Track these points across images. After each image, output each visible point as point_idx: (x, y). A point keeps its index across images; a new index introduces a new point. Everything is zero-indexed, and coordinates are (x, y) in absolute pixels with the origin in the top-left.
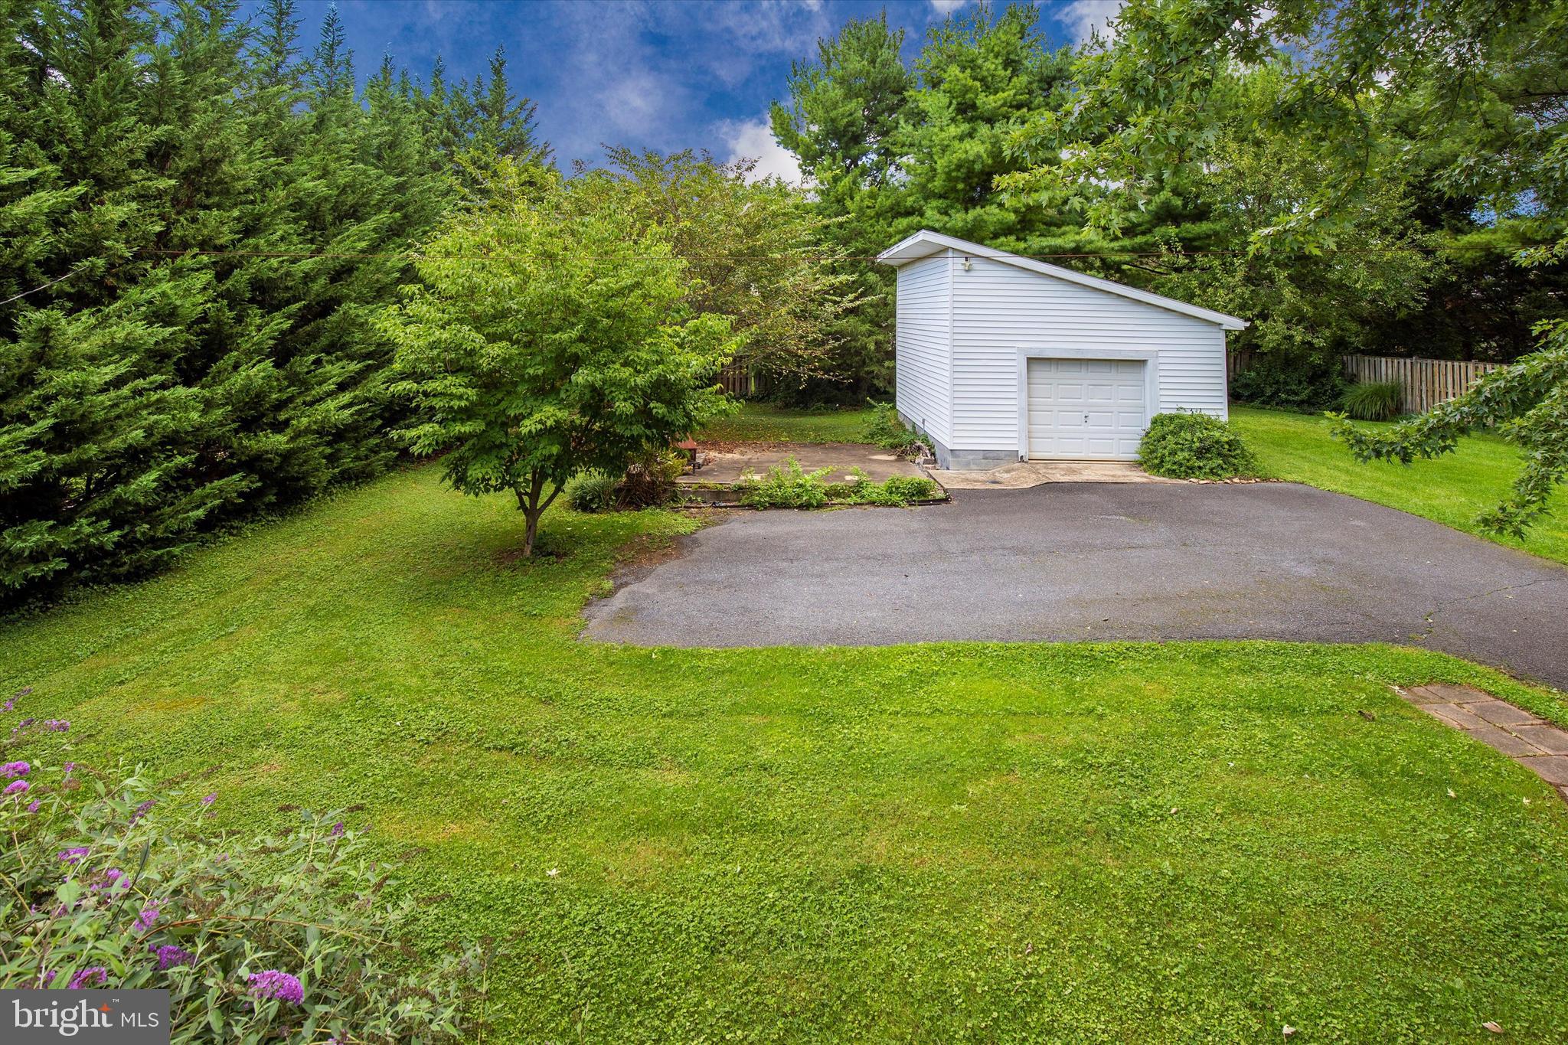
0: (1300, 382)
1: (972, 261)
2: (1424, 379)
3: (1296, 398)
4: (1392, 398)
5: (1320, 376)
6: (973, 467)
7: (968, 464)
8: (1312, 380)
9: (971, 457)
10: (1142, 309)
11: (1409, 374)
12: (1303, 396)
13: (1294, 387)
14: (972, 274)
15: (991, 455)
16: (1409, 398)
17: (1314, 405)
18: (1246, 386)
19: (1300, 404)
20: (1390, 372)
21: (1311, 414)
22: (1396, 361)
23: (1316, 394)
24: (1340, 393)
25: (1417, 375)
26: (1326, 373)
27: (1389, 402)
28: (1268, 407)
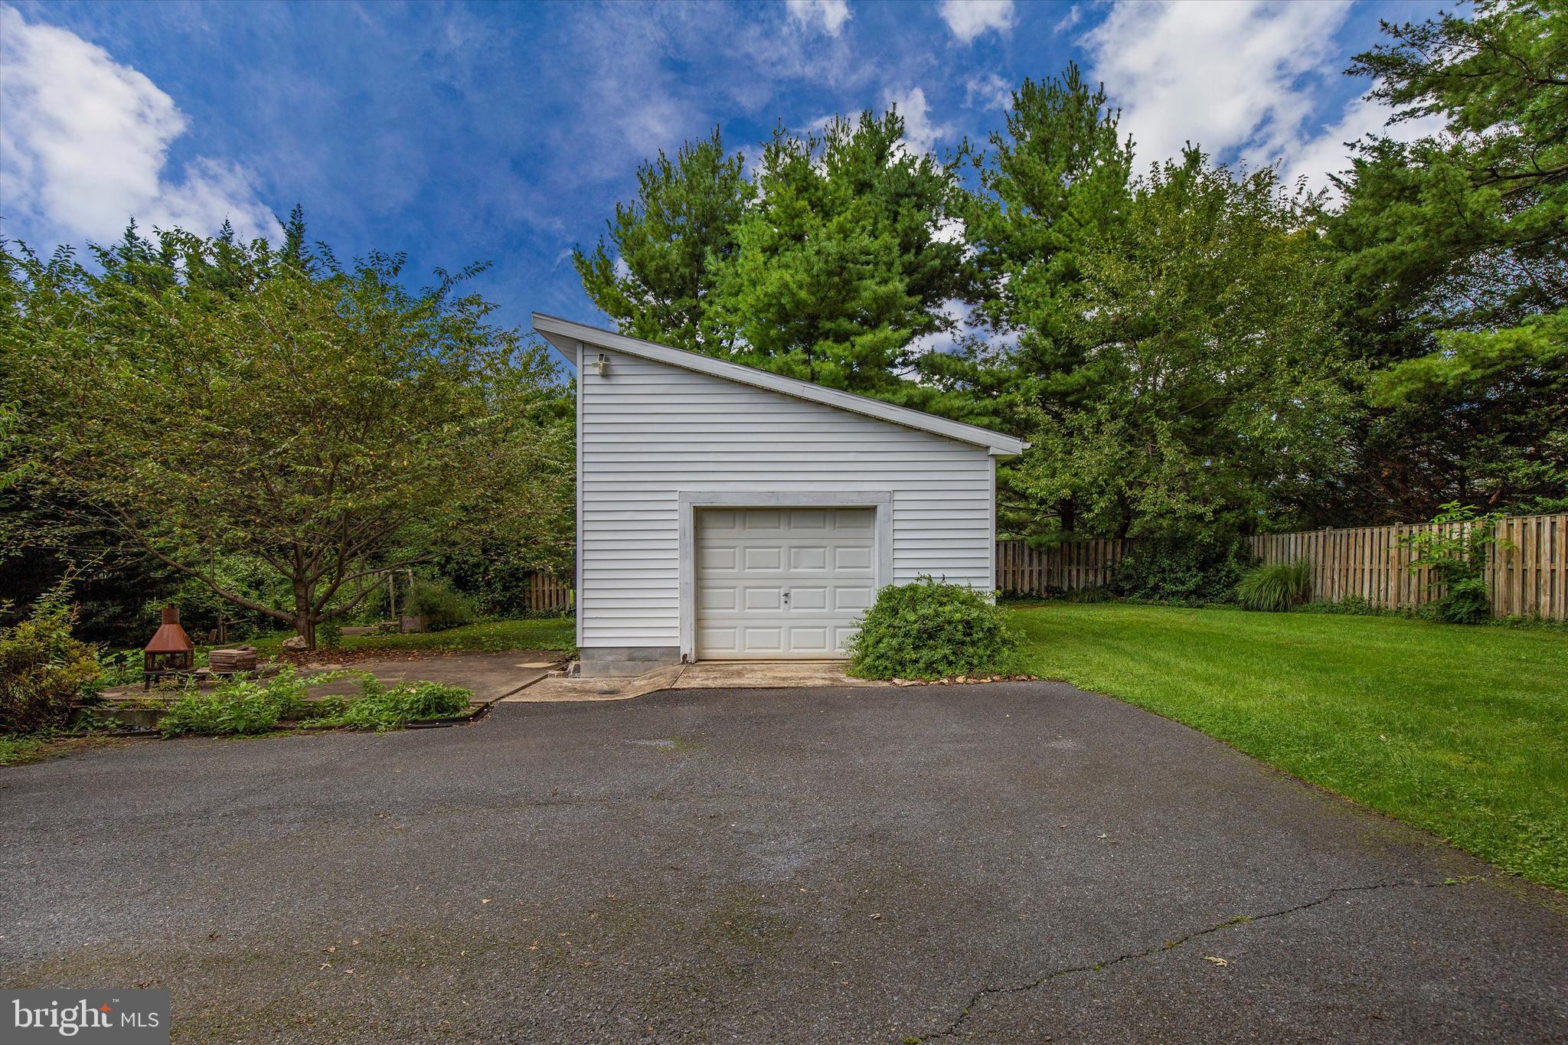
0: (1189, 569)
1: (615, 361)
2: (1337, 555)
3: (1181, 588)
4: (1298, 584)
5: (1216, 561)
6: (613, 672)
7: (606, 668)
8: (1203, 567)
9: (609, 658)
10: (870, 427)
11: (1320, 550)
12: (1191, 585)
13: (1180, 575)
14: (614, 381)
15: (639, 654)
16: (1319, 580)
17: (1205, 596)
18: (1128, 577)
19: (1187, 595)
20: (1299, 550)
21: (1200, 607)
22: (1306, 536)
23: (1207, 582)
24: (1237, 580)
25: (1329, 551)
26: (1222, 557)
27: (1292, 588)
28: (1151, 601)
